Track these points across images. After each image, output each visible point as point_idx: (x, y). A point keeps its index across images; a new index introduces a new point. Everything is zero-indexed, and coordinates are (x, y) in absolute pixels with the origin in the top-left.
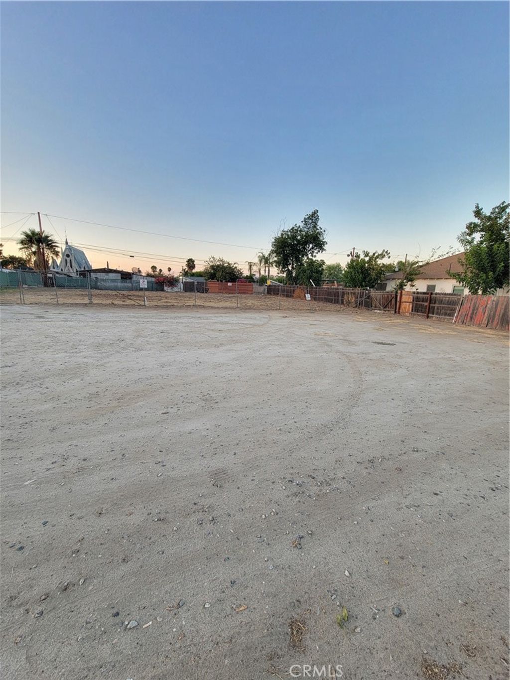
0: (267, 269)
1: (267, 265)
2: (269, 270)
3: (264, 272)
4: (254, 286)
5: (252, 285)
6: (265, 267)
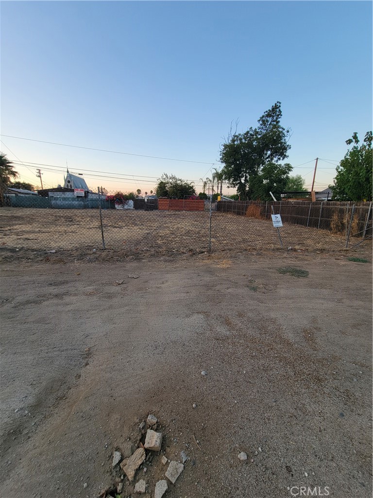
0: (220, 185)
1: (219, 181)
2: (221, 187)
3: (217, 188)
4: (205, 203)
5: (204, 202)
6: (218, 184)
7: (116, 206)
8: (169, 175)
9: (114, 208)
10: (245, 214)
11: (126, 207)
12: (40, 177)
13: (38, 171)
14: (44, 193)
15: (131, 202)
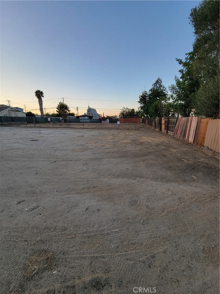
4: (140, 119)
8: (126, 108)
11: (106, 122)
12: (77, 110)
13: (77, 108)
14: (78, 117)
15: (108, 120)
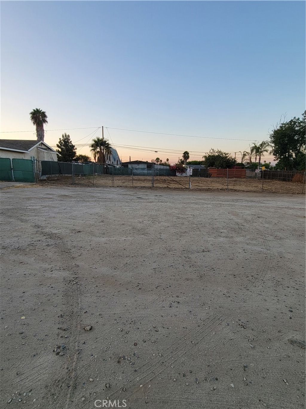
0: (258, 157)
3: (255, 159)
5: (244, 171)
6: (256, 155)
7: (177, 174)
8: (216, 150)
9: (175, 175)
10: (292, 180)
11: (184, 175)
14: (125, 165)
